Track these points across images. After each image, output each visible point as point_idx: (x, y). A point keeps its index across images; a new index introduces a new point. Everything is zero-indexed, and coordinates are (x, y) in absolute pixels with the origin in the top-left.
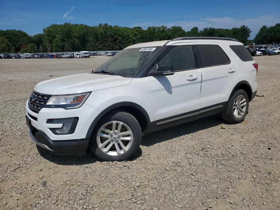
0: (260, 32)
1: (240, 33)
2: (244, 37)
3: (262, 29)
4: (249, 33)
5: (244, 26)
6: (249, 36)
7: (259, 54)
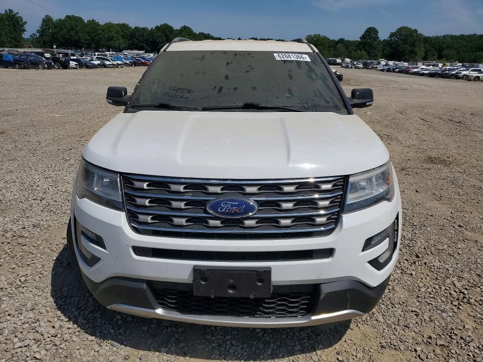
0: (42, 25)
1: (7, 23)
2: (15, 30)
3: (44, 21)
4: (23, 26)
5: (11, 11)
6: (25, 30)
7: (74, 65)
